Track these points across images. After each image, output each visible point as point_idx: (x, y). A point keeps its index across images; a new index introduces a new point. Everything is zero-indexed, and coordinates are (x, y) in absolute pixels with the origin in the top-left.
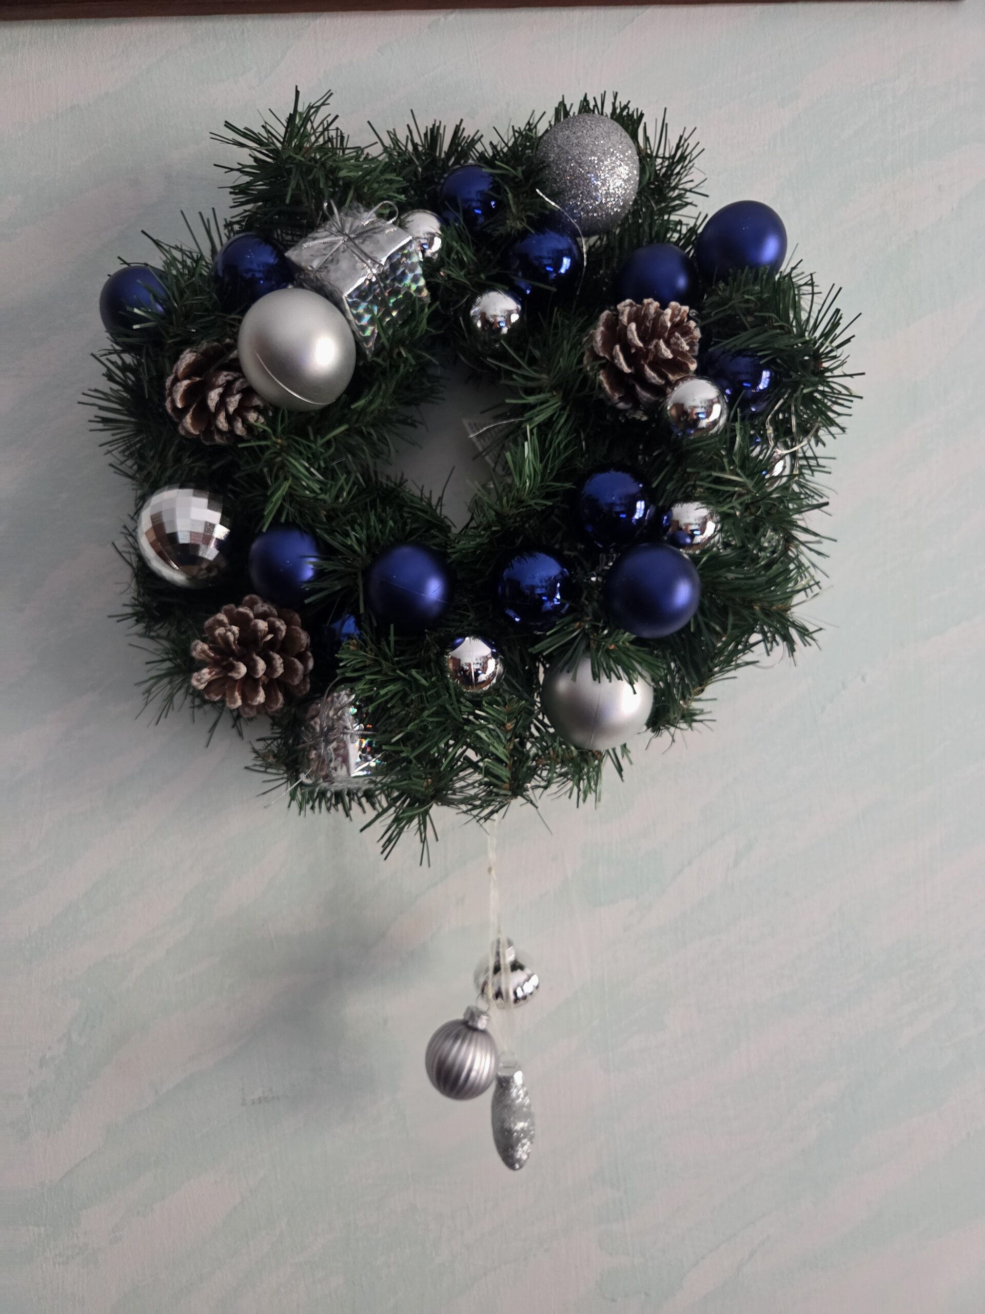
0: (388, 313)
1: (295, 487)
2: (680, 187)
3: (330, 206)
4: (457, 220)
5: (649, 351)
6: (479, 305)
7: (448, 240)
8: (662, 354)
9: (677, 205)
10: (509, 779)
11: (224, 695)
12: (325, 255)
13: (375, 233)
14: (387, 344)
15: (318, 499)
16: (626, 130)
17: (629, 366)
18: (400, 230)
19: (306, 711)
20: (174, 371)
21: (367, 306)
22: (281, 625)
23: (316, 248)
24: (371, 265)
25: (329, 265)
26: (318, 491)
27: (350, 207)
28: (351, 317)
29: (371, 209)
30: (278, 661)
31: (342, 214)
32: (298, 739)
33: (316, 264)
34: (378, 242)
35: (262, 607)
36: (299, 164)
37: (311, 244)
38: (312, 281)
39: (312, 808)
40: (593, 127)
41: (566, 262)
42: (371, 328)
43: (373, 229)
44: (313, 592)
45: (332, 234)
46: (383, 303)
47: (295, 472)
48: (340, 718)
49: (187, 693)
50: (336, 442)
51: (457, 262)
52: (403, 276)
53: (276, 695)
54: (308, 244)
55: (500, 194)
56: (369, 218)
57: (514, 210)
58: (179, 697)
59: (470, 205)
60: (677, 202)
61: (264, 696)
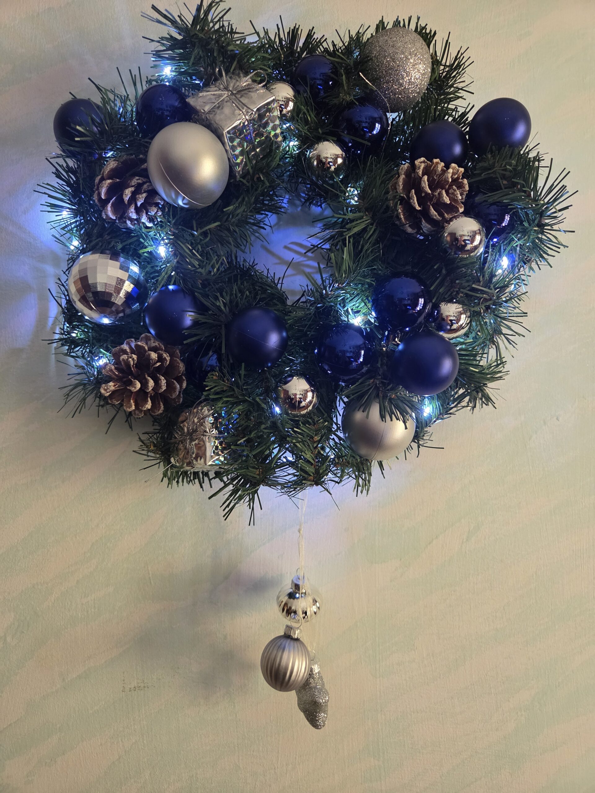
0: (254, 149)
1: (181, 262)
2: (455, 86)
3: (220, 71)
4: (305, 91)
5: (434, 196)
6: (316, 150)
7: (298, 104)
8: (443, 200)
9: (452, 98)
10: (313, 474)
11: (123, 401)
12: (214, 103)
13: (250, 92)
14: (251, 171)
15: (197, 272)
16: (425, 41)
18: (267, 92)
19: (178, 416)
20: (101, 173)
21: (240, 141)
22: (166, 356)
23: (208, 97)
24: (245, 113)
25: (216, 110)
26: (198, 267)
27: (233, 73)
28: (228, 148)
29: (248, 76)
30: (163, 382)
31: (228, 77)
32: (171, 435)
33: (207, 108)
34: (252, 97)
35: (154, 343)
36: (201, 40)
37: (205, 94)
38: (203, 120)
39: (178, 482)
40: (404, 35)
41: (378, 126)
42: (241, 158)
43: (249, 89)
44: (190, 336)
45: (220, 89)
46: (250, 142)
47: (182, 252)
48: (202, 425)
49: (96, 397)
50: (210, 234)
51: (303, 119)
52: (266, 124)
53: (159, 404)
54: (202, 93)
55: (337, 76)
56: (247, 81)
57: (346, 88)
58: (90, 400)
59: (315, 82)
60: (452, 96)
61: (151, 404)
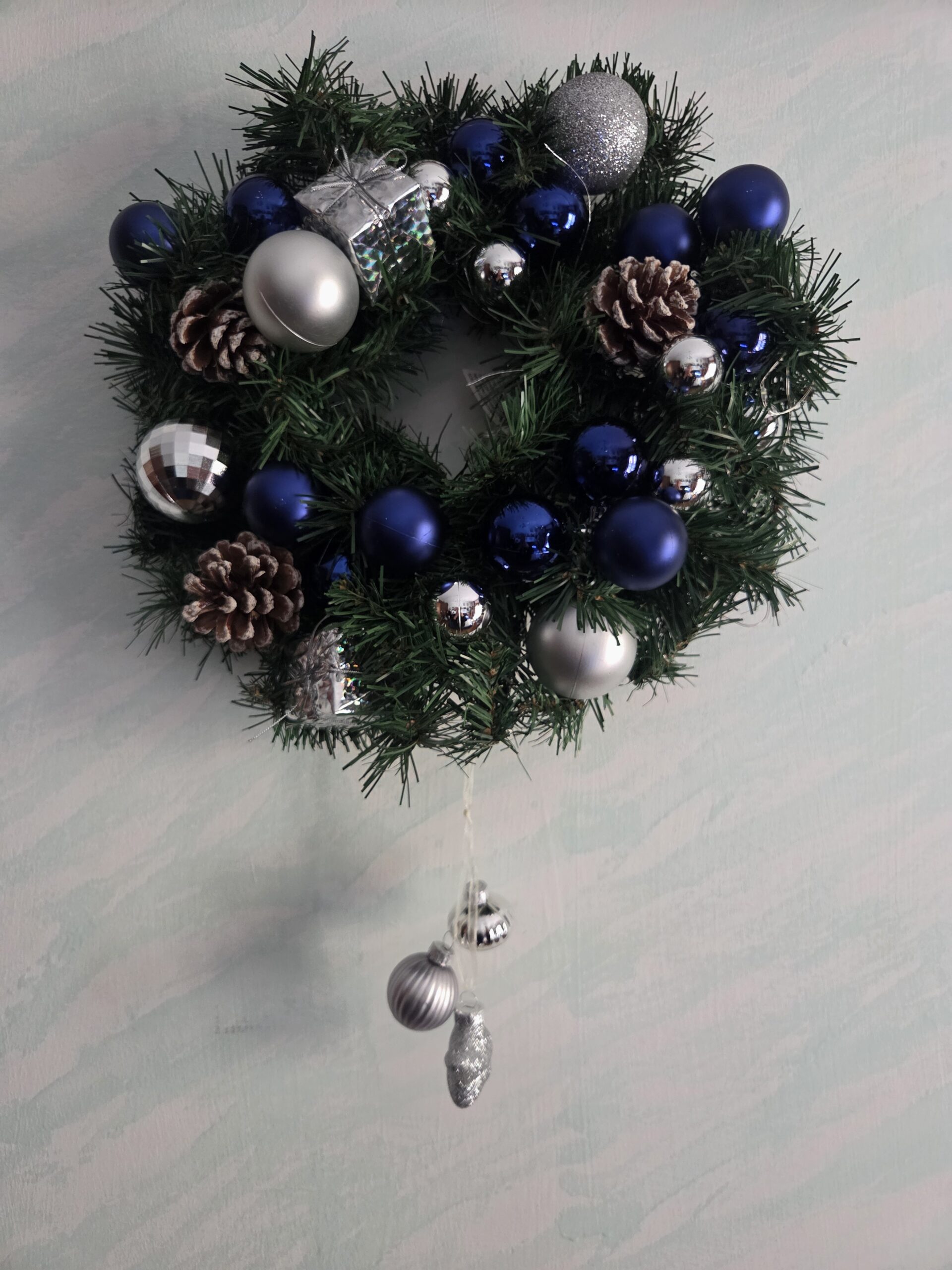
0: (393, 259)
1: (293, 427)
2: (687, 150)
3: (340, 152)
4: (466, 172)
5: (648, 307)
6: (483, 256)
7: (456, 191)
8: (661, 311)
9: (683, 168)
10: (490, 723)
11: (215, 628)
12: (333, 199)
13: (383, 180)
14: (391, 291)
15: (316, 440)
16: (637, 90)
17: (628, 322)
18: (409, 178)
19: (295, 648)
20: (179, 307)
21: (373, 251)
22: (273, 562)
23: (325, 191)
24: (378, 211)
25: (337, 209)
26: (316, 432)
27: (360, 154)
28: (356, 262)
29: (380, 156)
30: (269, 597)
31: (352, 160)
32: (285, 676)
33: (324, 207)
34: (387, 188)
35: (256, 544)
36: (312, 109)
37: (319, 187)
38: (319, 223)
39: (296, 744)
40: (604, 85)
41: (571, 218)
42: (375, 274)
43: (382, 176)
44: (306, 531)
45: (341, 179)
46: (389, 249)
47: (293, 412)
48: (327, 656)
49: (177, 625)
50: (336, 385)
51: (464, 213)
52: (410, 223)
53: (266, 632)
54: (316, 187)
55: (509, 148)
56: (379, 164)
57: (522, 164)
58: (169, 629)
59: (479, 158)
60: (683, 165)
61: (253, 631)
